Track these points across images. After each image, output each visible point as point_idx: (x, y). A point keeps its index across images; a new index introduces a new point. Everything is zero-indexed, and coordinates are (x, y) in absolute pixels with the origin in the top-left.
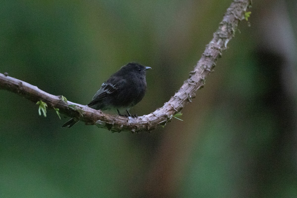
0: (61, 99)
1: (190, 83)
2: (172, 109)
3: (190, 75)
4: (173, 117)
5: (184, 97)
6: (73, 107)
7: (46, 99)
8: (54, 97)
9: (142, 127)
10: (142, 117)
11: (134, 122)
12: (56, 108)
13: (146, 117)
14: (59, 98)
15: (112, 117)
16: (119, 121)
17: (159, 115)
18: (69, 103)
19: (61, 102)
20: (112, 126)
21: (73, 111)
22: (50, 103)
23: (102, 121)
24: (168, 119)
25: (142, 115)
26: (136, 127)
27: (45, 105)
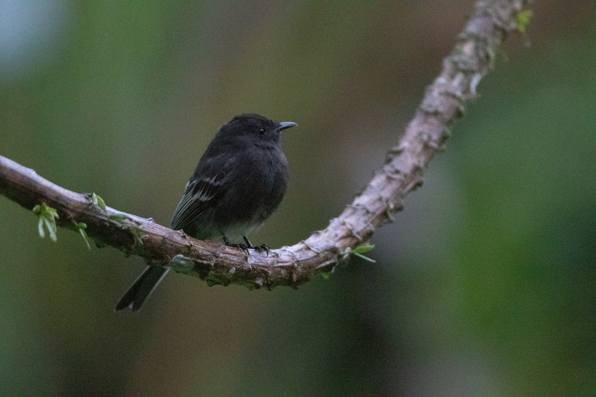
0: (91, 201)
1: (390, 175)
2: (350, 235)
3: (391, 156)
4: (352, 256)
5: (377, 208)
6: (119, 221)
7: (55, 200)
8: (74, 197)
9: (280, 274)
10: (280, 251)
11: (262, 262)
12: (78, 223)
13: (289, 252)
14: (87, 198)
15: (210, 248)
16: (226, 258)
17: (319, 248)
18: (110, 211)
19: (90, 207)
20: (211, 270)
21: (118, 230)
22: (64, 209)
23: (186, 258)
24: (340, 257)
25: (279, 247)
26: (266, 273)
27: (54, 213)
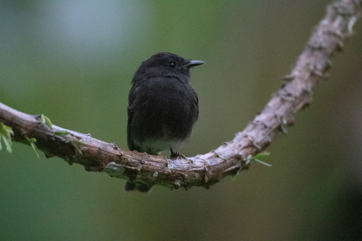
0: (41, 121)
1: (283, 97)
2: (251, 145)
3: (285, 82)
4: (252, 160)
5: (272, 124)
6: (63, 137)
7: (11, 120)
8: (26, 117)
9: (195, 177)
10: (194, 159)
11: (179, 167)
12: (30, 138)
13: (202, 159)
14: (36, 119)
15: (137, 157)
16: (150, 165)
17: (226, 155)
18: (56, 128)
19: (40, 126)
20: (138, 174)
21: (63, 143)
22: (18, 128)
23: (118, 165)
24: (243, 162)
25: (194, 155)
26: (183, 176)
27: (9, 131)
